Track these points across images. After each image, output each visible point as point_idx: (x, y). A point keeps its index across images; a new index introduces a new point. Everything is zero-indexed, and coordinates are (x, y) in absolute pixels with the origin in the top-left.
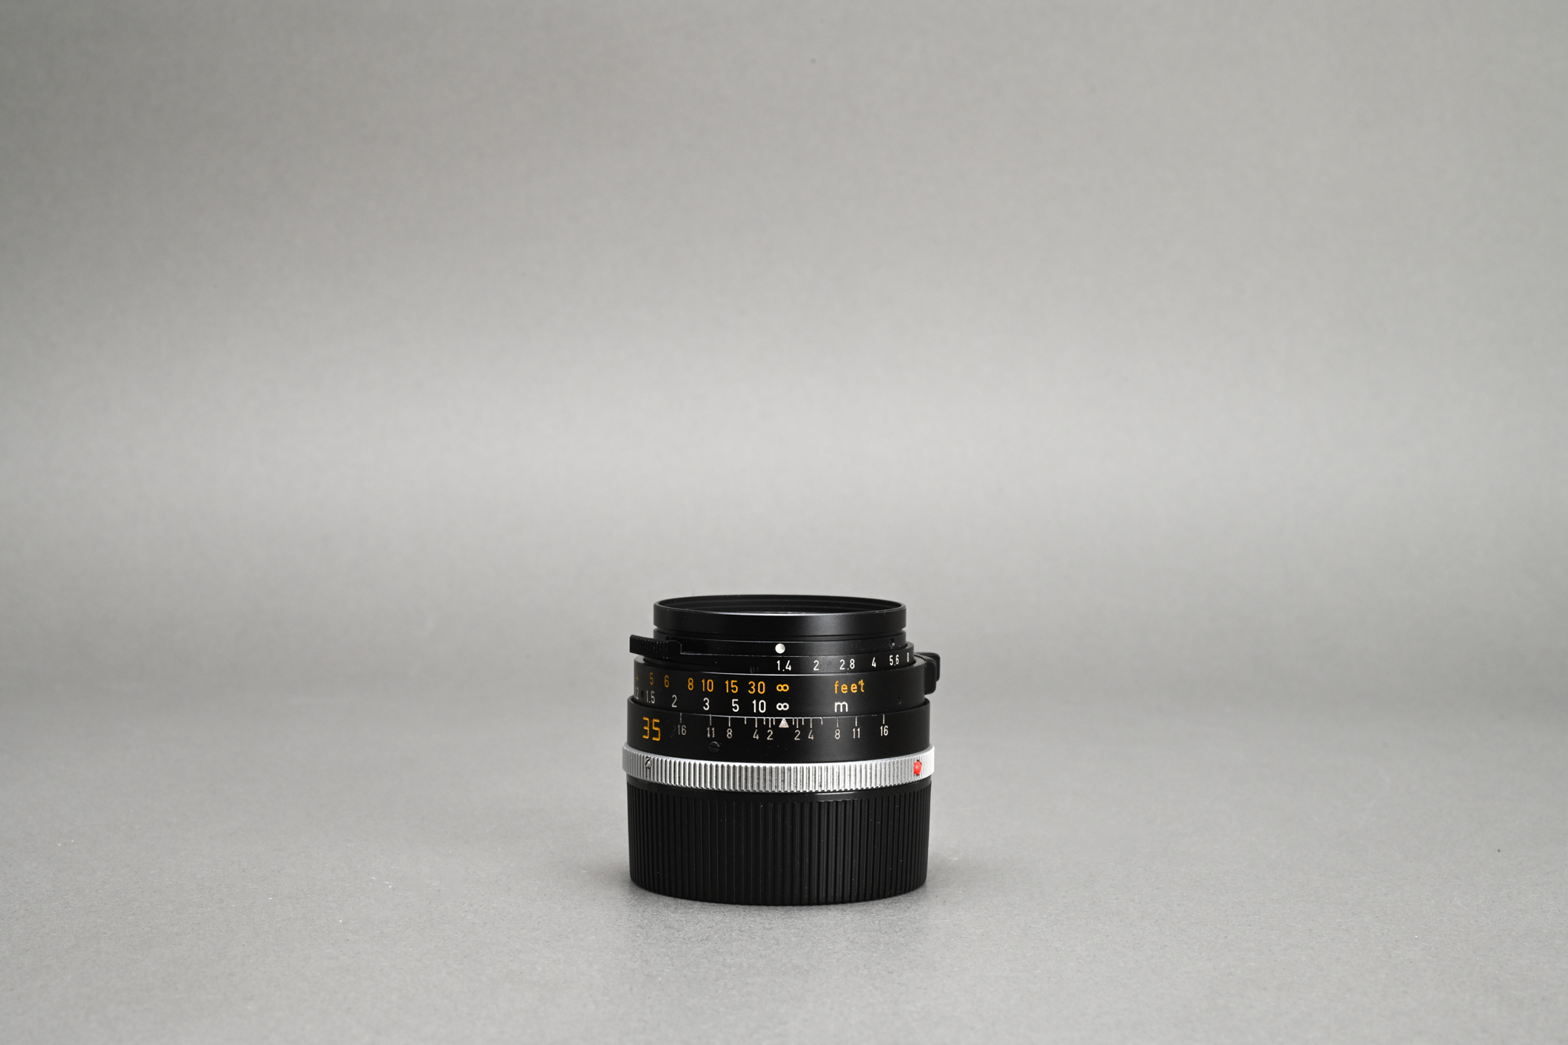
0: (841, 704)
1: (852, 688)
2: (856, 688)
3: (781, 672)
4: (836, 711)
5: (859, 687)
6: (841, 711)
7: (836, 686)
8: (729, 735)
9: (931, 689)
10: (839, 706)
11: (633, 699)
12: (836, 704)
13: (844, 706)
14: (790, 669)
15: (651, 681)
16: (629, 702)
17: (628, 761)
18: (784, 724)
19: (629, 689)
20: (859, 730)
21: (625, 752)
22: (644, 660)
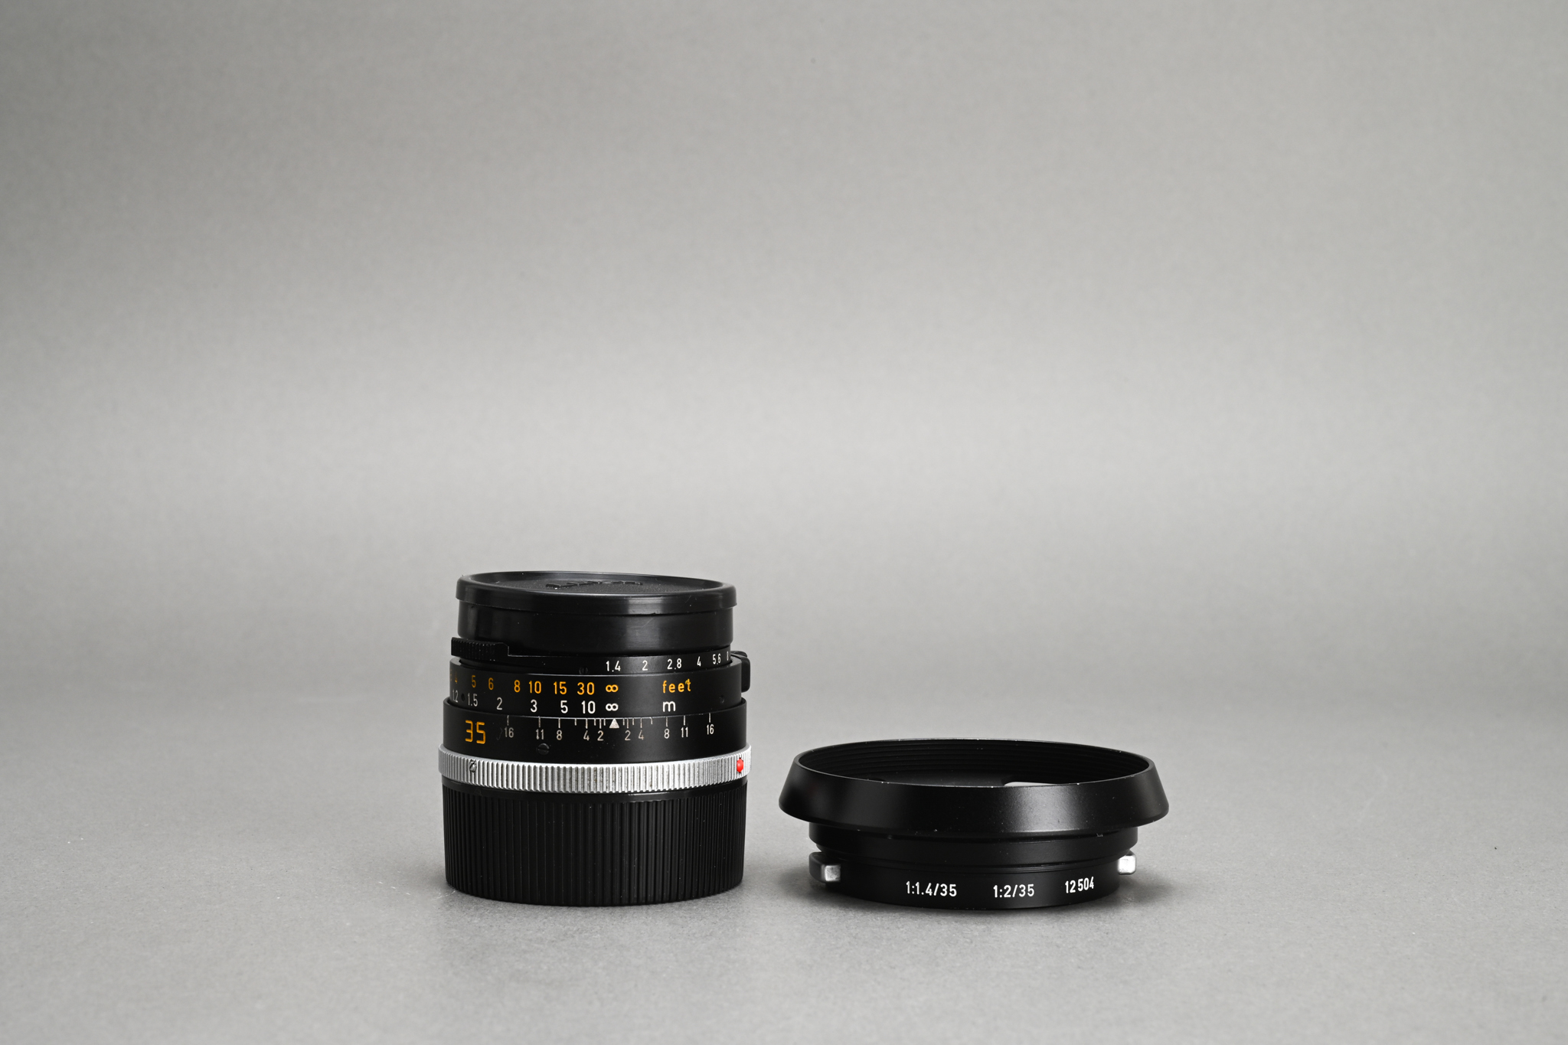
0: (669, 704)
1: (679, 688)
2: (683, 687)
3: (610, 673)
4: (664, 710)
5: (686, 686)
6: (669, 710)
7: (664, 685)
8: (559, 737)
9: (746, 687)
10: (667, 706)
11: (449, 700)
12: (664, 704)
13: (672, 705)
14: (619, 669)
15: (474, 683)
16: (444, 704)
17: (444, 762)
18: (614, 725)
19: (446, 692)
20: (687, 729)
21: (440, 753)
22: (460, 661)
